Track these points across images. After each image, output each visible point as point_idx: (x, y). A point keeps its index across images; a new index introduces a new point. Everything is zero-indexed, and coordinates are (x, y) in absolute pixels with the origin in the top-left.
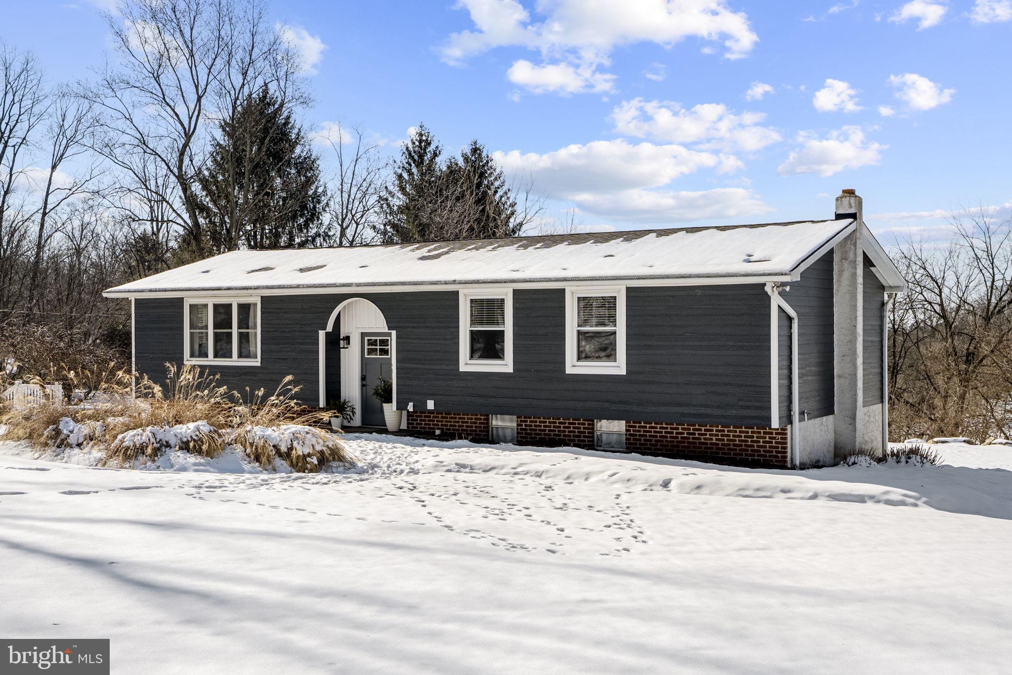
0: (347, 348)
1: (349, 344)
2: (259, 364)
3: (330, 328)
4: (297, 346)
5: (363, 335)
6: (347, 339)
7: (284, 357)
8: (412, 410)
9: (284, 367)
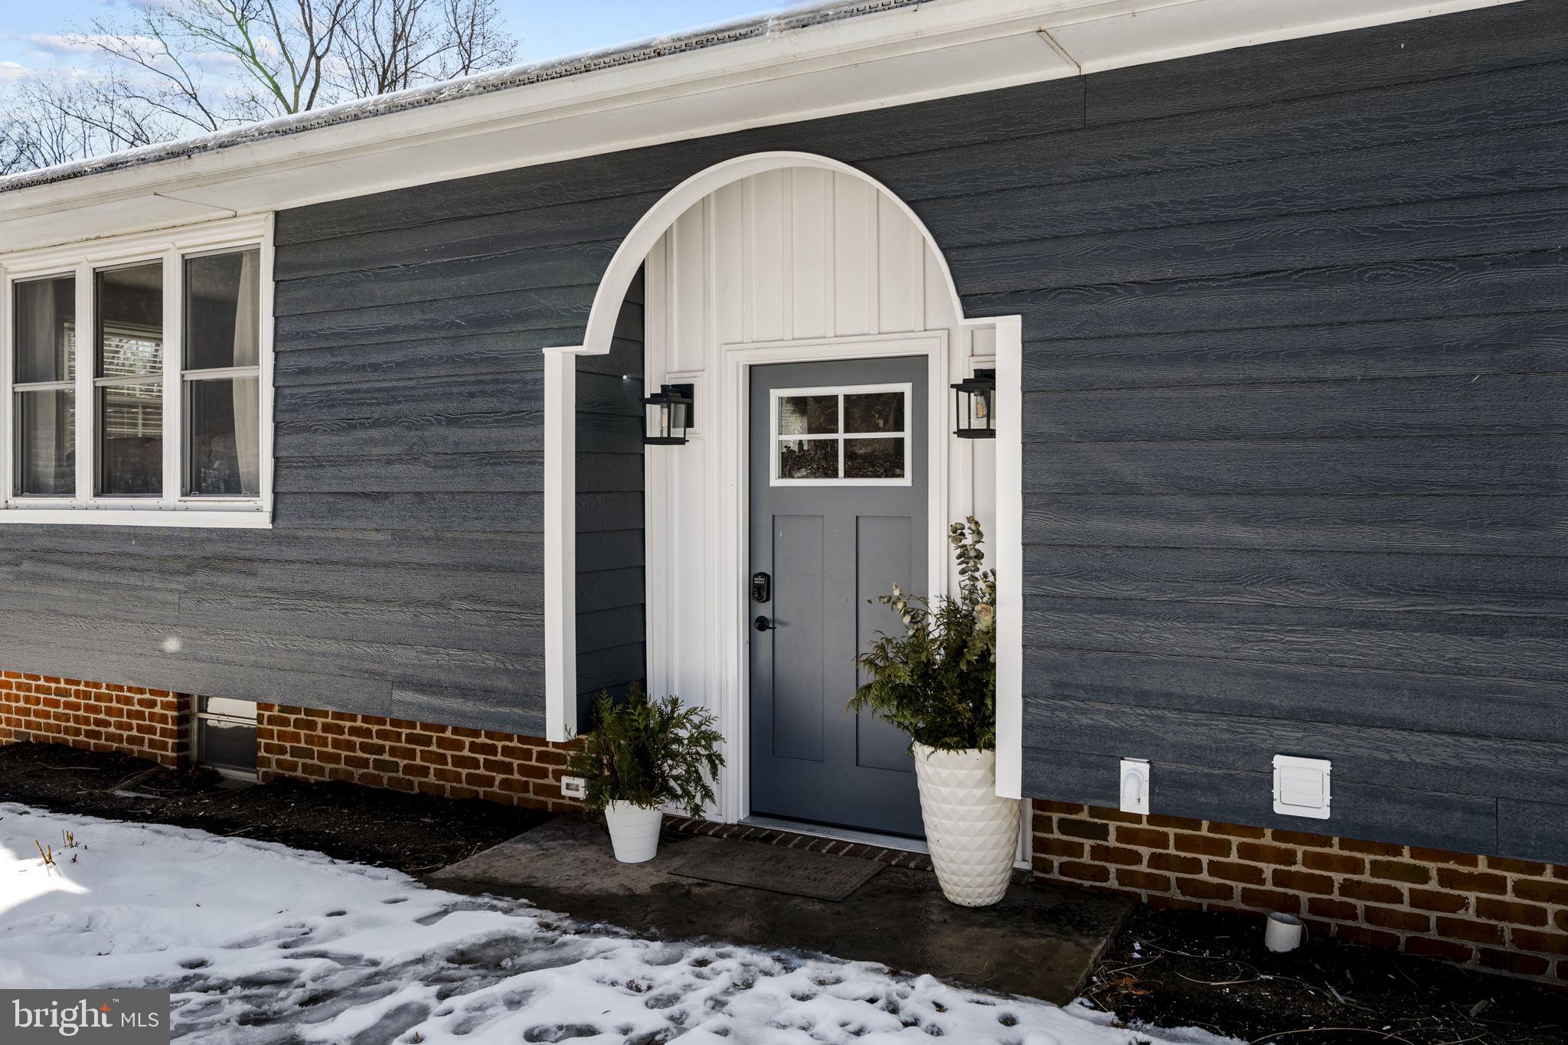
0: (682, 441)
1: (689, 423)
2: (262, 521)
3: (599, 338)
4: (432, 433)
5: (759, 378)
6: (680, 396)
7: (376, 488)
8: (1144, 809)
9: (374, 536)
